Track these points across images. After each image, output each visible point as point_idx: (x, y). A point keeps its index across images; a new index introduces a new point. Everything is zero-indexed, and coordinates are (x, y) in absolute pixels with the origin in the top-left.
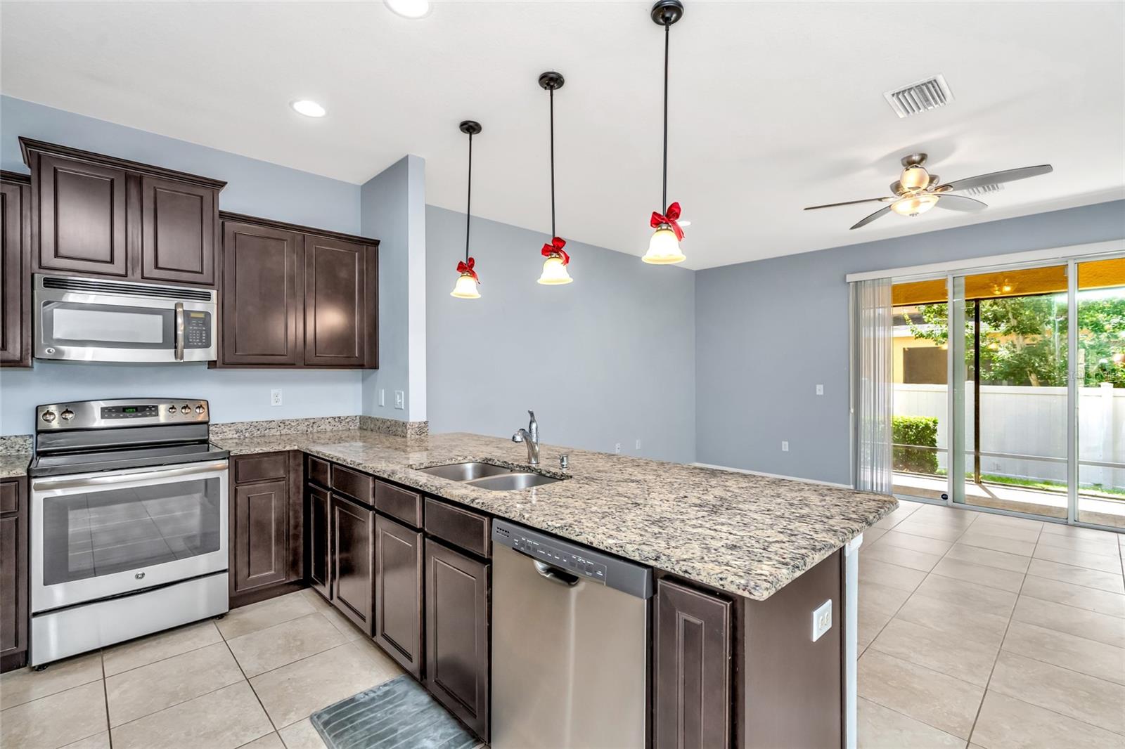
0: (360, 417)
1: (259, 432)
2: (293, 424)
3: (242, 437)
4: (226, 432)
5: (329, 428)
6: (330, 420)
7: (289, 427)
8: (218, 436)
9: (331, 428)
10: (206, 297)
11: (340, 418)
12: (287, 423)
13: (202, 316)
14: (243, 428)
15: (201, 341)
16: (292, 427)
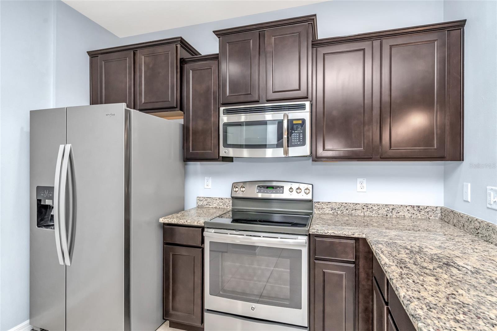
0: (441, 209)
1: (347, 211)
2: (374, 208)
3: (335, 214)
4: (325, 209)
5: (408, 215)
6: (408, 208)
7: (371, 210)
8: (319, 211)
9: (410, 215)
10: (302, 107)
11: (419, 207)
12: (370, 206)
13: (300, 122)
14: (336, 207)
15: (299, 141)
16: (373, 210)
